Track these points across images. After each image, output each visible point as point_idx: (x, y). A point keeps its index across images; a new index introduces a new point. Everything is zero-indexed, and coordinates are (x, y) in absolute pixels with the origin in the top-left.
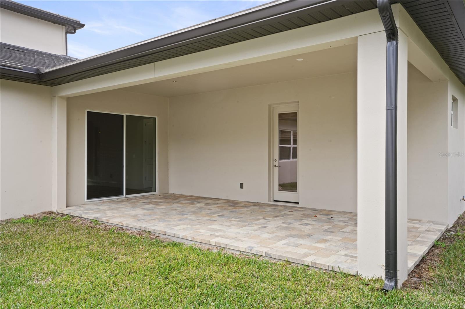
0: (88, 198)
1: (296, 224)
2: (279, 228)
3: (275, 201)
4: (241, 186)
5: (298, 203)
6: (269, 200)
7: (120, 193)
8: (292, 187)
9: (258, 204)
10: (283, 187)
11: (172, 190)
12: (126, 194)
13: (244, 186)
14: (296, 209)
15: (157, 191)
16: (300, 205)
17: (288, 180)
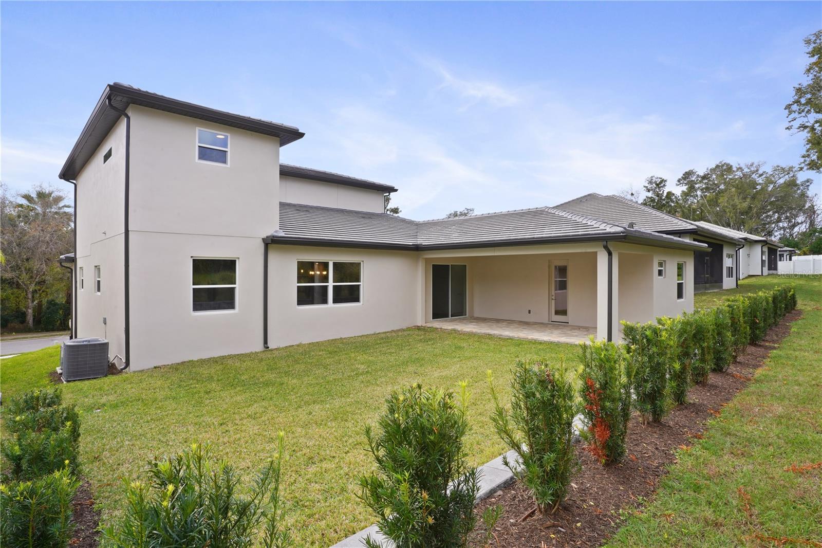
0: (433, 318)
1: (569, 332)
2: (560, 333)
3: (552, 321)
4: (529, 312)
5: (568, 323)
6: (549, 321)
7: (448, 316)
8: (564, 312)
9: (542, 323)
10: (557, 313)
11: (476, 315)
12: (451, 317)
13: (531, 312)
14: (567, 326)
15: (467, 316)
16: (569, 324)
17: (560, 309)
